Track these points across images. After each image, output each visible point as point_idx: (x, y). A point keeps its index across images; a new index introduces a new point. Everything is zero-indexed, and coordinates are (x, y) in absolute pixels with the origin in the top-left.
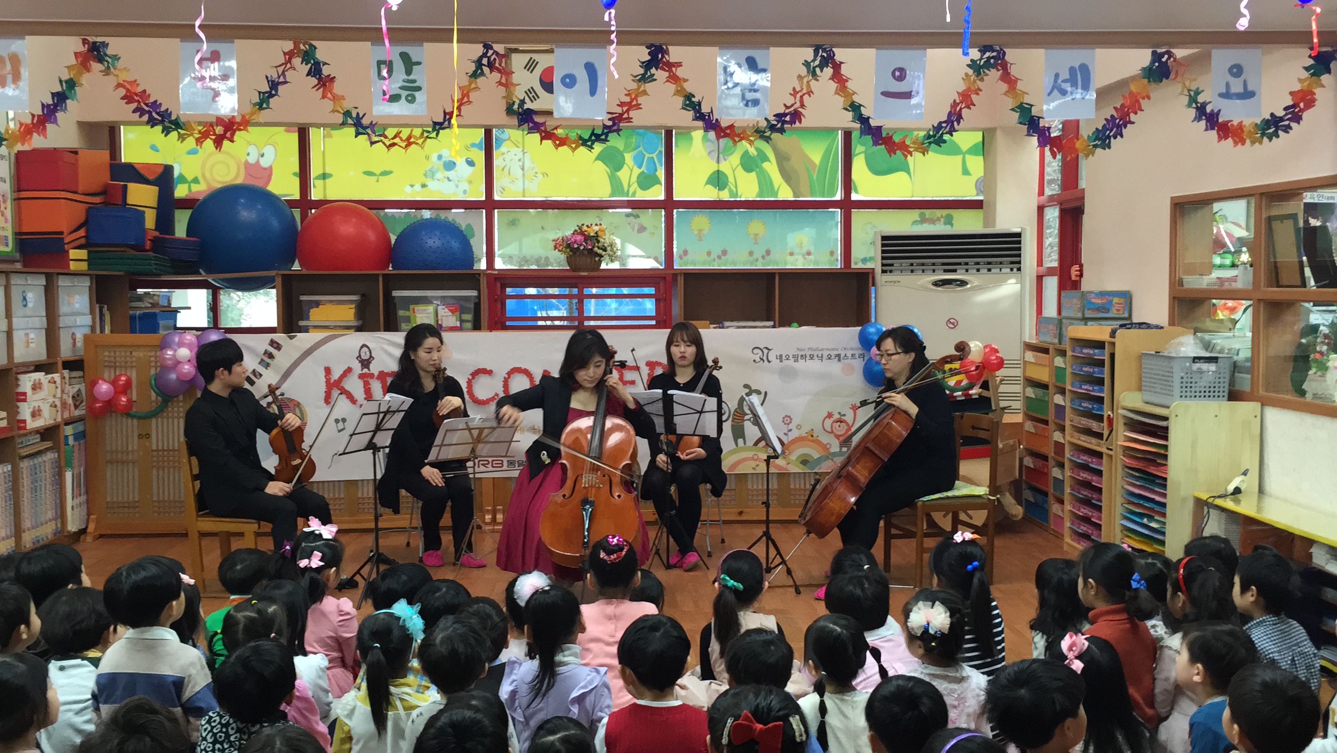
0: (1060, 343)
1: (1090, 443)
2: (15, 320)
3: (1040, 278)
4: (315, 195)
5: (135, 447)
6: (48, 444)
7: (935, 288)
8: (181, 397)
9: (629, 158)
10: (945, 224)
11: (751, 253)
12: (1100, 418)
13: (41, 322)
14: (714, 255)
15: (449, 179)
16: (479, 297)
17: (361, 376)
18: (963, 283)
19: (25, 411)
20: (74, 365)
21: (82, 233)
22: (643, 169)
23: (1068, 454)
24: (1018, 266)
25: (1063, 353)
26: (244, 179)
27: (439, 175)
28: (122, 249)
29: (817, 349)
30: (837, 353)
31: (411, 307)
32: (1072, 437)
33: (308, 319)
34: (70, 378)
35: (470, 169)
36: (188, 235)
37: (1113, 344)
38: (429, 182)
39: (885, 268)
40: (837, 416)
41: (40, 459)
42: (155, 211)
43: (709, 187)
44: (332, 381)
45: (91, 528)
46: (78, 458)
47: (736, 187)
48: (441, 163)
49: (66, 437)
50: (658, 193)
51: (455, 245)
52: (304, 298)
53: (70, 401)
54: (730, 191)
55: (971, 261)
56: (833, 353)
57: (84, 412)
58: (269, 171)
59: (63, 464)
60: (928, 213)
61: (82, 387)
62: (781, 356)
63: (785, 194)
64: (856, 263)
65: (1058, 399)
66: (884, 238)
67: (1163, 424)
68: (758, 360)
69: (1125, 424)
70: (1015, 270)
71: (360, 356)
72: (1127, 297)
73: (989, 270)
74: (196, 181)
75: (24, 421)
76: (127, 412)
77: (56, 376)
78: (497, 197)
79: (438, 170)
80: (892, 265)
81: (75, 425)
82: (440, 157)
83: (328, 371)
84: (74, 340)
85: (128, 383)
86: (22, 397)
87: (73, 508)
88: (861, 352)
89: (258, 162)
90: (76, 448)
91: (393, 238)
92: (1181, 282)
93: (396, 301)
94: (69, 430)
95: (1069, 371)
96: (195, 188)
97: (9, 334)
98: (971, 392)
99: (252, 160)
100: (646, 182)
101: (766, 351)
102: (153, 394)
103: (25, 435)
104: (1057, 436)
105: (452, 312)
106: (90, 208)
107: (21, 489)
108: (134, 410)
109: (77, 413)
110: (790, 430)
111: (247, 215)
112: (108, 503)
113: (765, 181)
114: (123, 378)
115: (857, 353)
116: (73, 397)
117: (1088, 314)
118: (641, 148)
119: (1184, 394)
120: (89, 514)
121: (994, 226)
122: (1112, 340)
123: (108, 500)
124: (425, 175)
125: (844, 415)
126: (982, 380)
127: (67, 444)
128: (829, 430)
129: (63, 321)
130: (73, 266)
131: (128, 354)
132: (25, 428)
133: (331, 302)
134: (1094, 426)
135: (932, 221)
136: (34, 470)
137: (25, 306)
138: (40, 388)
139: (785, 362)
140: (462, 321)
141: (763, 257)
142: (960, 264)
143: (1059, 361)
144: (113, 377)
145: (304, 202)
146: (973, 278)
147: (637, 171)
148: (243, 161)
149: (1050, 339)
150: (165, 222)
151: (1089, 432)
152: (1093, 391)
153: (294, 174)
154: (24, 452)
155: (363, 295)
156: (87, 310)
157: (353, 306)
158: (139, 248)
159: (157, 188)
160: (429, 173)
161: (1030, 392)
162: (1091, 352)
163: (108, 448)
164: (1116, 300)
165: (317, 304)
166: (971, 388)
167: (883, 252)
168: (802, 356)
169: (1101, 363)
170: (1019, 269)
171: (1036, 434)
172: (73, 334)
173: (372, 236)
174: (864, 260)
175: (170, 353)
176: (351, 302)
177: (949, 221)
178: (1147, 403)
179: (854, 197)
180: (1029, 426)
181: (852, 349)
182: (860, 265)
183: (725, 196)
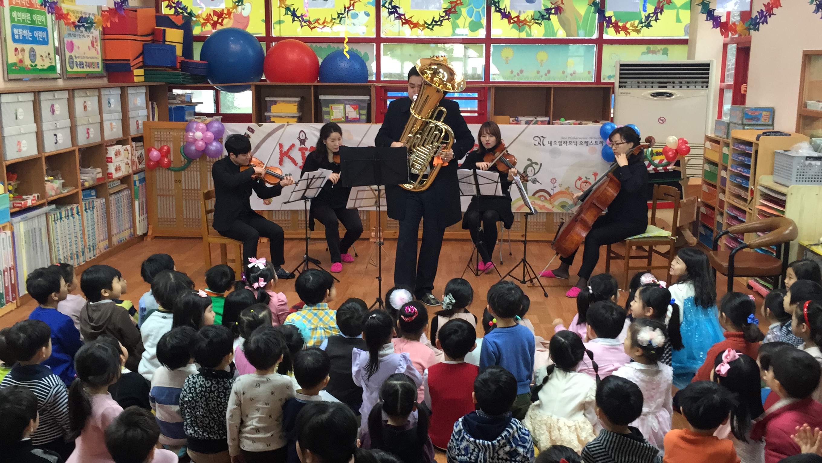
0: (727, 138)
1: (740, 204)
2: (105, 116)
3: (722, 91)
4: (275, 33)
5: (173, 188)
6: (125, 186)
7: (651, 97)
8: (198, 160)
9: (464, 11)
10: (663, 54)
11: (538, 72)
12: (746, 189)
13: (119, 116)
14: (515, 73)
15: (354, 24)
16: (370, 100)
17: (300, 149)
18: (670, 95)
19: (111, 168)
20: (138, 139)
21: (141, 59)
22: (473, 18)
23: (726, 209)
24: (706, 84)
25: (728, 145)
26: (233, 24)
27: (348, 22)
28: (164, 69)
29: (574, 138)
30: (586, 140)
31: (330, 105)
32: (729, 199)
33: (270, 111)
34: (136, 147)
35: (367, 18)
36: (201, 59)
37: (757, 144)
39: (621, 84)
40: (584, 179)
41: (121, 195)
42: (182, 45)
43: (513, 30)
44: (283, 152)
45: (150, 233)
46: (141, 193)
47: (530, 31)
49: (135, 182)
50: (481, 34)
51: (357, 66)
52: (267, 99)
53: (137, 160)
54: (527, 32)
55: (677, 81)
56: (584, 141)
57: (144, 166)
58: (247, 19)
59: (133, 197)
60: (652, 47)
61: (143, 151)
62: (551, 142)
63: (561, 34)
64: (604, 79)
65: (723, 174)
66: (621, 65)
67: (783, 198)
68: (537, 144)
69: (761, 195)
70: (705, 87)
71: (299, 137)
72: (772, 111)
73: (688, 87)
75: (111, 174)
76: (168, 167)
77: (128, 147)
78: (383, 36)
80: (626, 82)
81: (139, 174)
83: (281, 146)
84: (138, 124)
85: (168, 151)
86: (110, 160)
87: (139, 221)
88: (601, 140)
89: (241, 13)
90: (140, 188)
91: (320, 61)
92: (805, 105)
93: (321, 102)
94: (136, 178)
95: (730, 157)
96: (204, 30)
97: (101, 124)
98: (668, 168)
100: (474, 26)
101: (542, 139)
102: (183, 159)
103: (113, 181)
104: (721, 196)
105: (355, 109)
106: (144, 44)
107: (111, 212)
108: (172, 166)
109: (141, 167)
110: (555, 187)
111: (235, 47)
112: (158, 218)
113: (548, 26)
114: (166, 148)
115: (599, 141)
116: (138, 158)
117: (745, 122)
118: (472, 5)
119: (798, 179)
120: (148, 225)
121: (694, 59)
122: (757, 142)
123: (159, 216)
125: (589, 179)
126: (676, 160)
127: (135, 185)
128: (579, 188)
129: (131, 114)
130: (136, 79)
131: (168, 133)
132: (112, 177)
133: (283, 101)
134: (743, 193)
135: (654, 52)
136: (117, 201)
137: (110, 107)
138: (120, 154)
139: (554, 146)
140: (360, 115)
141: (546, 75)
142: (670, 82)
143: (725, 150)
144: (160, 147)
145: (268, 38)
146: (677, 92)
147: (469, 20)
149: (721, 136)
150: (188, 51)
151: (739, 197)
152: (744, 172)
153: (262, 21)
154: (112, 191)
155: (302, 98)
156: (145, 106)
157: (296, 104)
158: (174, 68)
159: (183, 31)
161: (707, 167)
162: (744, 148)
163: (158, 187)
164: (764, 113)
165: (275, 103)
166: (668, 164)
167: (621, 74)
168: (564, 142)
169: (749, 155)
170: (707, 87)
171: (709, 194)
172: (137, 121)
173: (307, 60)
174: (610, 77)
175: (191, 134)
176: (295, 102)
177: (665, 52)
178: (776, 182)
179: (605, 37)
180: (705, 188)
181: (595, 138)
182: (607, 80)
183: (523, 36)
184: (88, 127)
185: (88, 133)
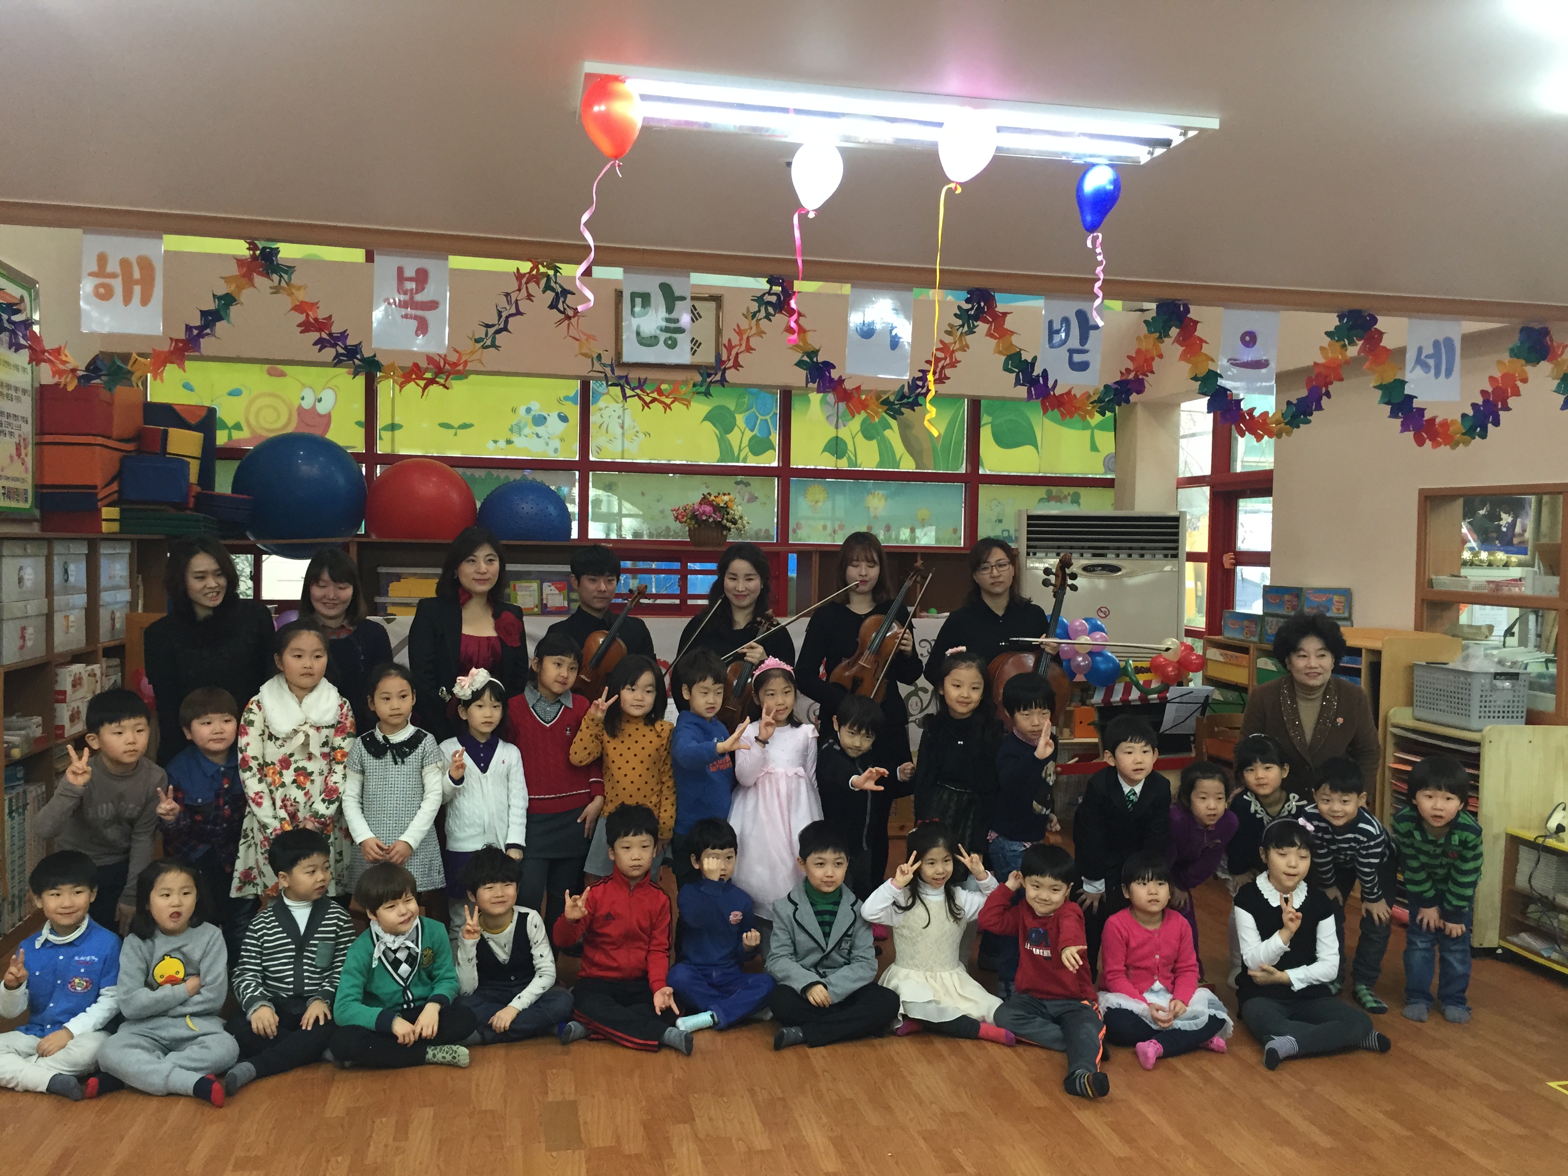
0: (1261, 642)
2: (57, 601)
4: (381, 448)
7: (1084, 573)
9: (740, 419)
10: (1073, 502)
13: (81, 600)
14: (830, 530)
18: (1115, 569)
19: (63, 713)
20: (109, 652)
21: (115, 487)
24: (1173, 552)
26: (297, 428)
27: (527, 431)
28: (164, 507)
33: (386, 594)
34: (108, 667)
35: (562, 425)
36: (233, 491)
38: (515, 438)
39: (1029, 550)
42: (199, 462)
43: (827, 454)
47: (856, 456)
48: (530, 417)
50: (772, 460)
52: (382, 570)
54: (849, 459)
55: (1123, 545)
58: (327, 418)
61: (121, 678)
63: (908, 465)
66: (1030, 518)
67: (1474, 750)
69: (1398, 744)
70: (1169, 556)
72: (1346, 595)
73: (1142, 556)
74: (238, 427)
75: (62, 728)
77: (96, 667)
78: (592, 458)
79: (526, 425)
80: (1037, 547)
82: (528, 410)
84: (113, 620)
86: (61, 696)
89: (314, 407)
91: (478, 503)
92: (1431, 583)
96: (236, 435)
97: (49, 618)
99: (307, 404)
100: (759, 446)
105: (560, 590)
106: (125, 457)
111: (308, 469)
113: (885, 449)
118: (754, 409)
122: (1377, 647)
124: (511, 430)
129: (105, 597)
130: (105, 527)
133: (415, 575)
137: (66, 580)
138: (80, 684)
142: (1107, 548)
143: (1263, 663)
145: (370, 456)
146: (1126, 565)
147: (749, 434)
148: (296, 406)
149: (1242, 636)
150: (207, 476)
153: (358, 423)
156: (128, 583)
158: (182, 506)
159: (202, 435)
160: (515, 429)
164: (1336, 598)
165: (398, 577)
167: (1032, 532)
170: (1173, 556)
172: (113, 613)
173: (455, 496)
177: (1076, 500)
178: (1426, 720)
179: (981, 471)
183: (843, 465)
184: (23, 623)
185: (23, 637)
